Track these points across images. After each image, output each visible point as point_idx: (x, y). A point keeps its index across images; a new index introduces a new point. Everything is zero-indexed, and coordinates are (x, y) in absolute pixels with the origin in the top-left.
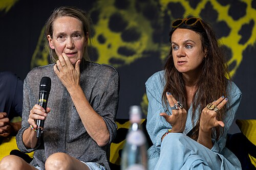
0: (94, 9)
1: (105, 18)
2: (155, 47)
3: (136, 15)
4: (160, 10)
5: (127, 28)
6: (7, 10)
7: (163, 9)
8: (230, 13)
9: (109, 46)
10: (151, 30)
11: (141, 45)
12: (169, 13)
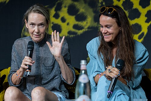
0: (59, 2)
1: (65, 7)
2: (95, 24)
3: (84, 5)
4: (98, 2)
5: (79, 13)
6: (7, 2)
7: (100, 1)
8: (140, 4)
9: (68, 24)
10: (93, 14)
11: (87, 23)
12: (104, 3)
